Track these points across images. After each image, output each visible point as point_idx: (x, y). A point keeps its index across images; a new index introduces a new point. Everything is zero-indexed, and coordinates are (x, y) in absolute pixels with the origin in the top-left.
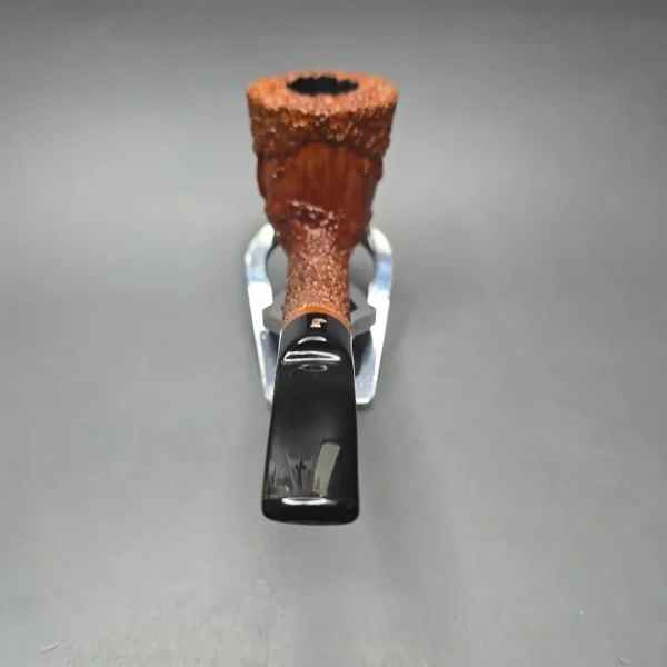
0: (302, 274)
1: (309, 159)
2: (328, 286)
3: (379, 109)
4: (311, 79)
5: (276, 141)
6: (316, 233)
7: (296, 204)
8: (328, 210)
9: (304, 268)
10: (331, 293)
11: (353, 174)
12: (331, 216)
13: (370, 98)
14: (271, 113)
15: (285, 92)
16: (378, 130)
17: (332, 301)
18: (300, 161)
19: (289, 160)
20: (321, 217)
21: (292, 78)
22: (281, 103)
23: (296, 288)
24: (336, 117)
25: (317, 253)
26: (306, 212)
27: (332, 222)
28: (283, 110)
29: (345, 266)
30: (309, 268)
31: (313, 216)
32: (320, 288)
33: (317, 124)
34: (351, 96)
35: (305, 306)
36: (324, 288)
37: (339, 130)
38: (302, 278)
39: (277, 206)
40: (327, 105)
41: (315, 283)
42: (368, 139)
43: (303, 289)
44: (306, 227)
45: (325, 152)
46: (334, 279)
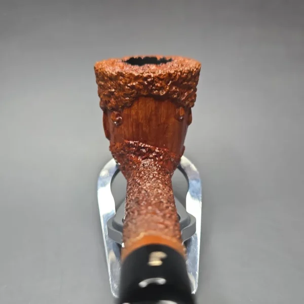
0: (137, 198)
1: (140, 110)
2: (161, 210)
3: (190, 72)
4: (140, 58)
5: (116, 98)
6: (147, 162)
7: (131, 142)
8: (155, 146)
9: (140, 192)
10: (164, 216)
11: (173, 120)
12: (157, 151)
13: (182, 65)
14: (111, 78)
15: (122, 64)
16: (189, 88)
17: (167, 227)
18: (133, 112)
19: (126, 112)
20: (150, 151)
21: (126, 58)
22: (118, 70)
23: (133, 212)
24: (159, 78)
25: (149, 179)
26: (139, 148)
27: (158, 155)
28: (120, 74)
29: (171, 188)
30: (143, 192)
31: (144, 151)
32: (155, 213)
33: (146, 83)
34: (169, 64)
35: (142, 235)
36: (158, 212)
37: (162, 88)
38: (138, 203)
39: (118, 144)
40: (152, 70)
41: (150, 208)
42: (182, 94)
43: (139, 214)
44: (139, 159)
45: (151, 104)
46: (165, 202)
